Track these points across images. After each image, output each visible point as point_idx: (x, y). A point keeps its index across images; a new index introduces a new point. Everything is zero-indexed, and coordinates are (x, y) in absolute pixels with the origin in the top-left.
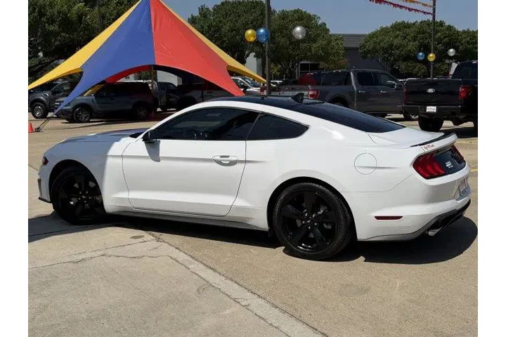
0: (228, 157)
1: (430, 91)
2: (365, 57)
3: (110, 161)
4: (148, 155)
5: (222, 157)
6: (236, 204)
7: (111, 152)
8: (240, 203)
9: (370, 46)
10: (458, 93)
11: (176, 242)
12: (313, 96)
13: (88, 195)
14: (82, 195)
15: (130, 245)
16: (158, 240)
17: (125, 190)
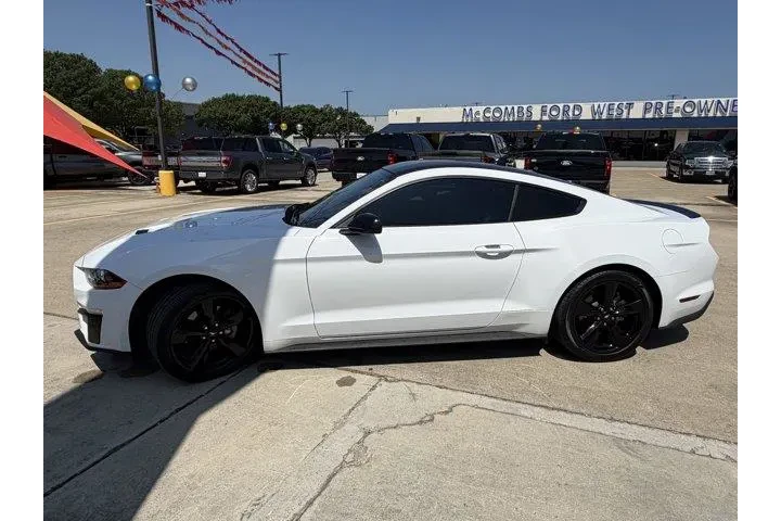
0: (498, 246)
1: (360, 158)
2: (201, 125)
3: (278, 270)
5: (487, 247)
6: (505, 309)
7: (280, 255)
8: (511, 306)
9: (205, 114)
11: (419, 376)
12: (225, 162)
13: (219, 329)
14: (209, 330)
15: (364, 398)
16: (386, 380)
17: (308, 313)
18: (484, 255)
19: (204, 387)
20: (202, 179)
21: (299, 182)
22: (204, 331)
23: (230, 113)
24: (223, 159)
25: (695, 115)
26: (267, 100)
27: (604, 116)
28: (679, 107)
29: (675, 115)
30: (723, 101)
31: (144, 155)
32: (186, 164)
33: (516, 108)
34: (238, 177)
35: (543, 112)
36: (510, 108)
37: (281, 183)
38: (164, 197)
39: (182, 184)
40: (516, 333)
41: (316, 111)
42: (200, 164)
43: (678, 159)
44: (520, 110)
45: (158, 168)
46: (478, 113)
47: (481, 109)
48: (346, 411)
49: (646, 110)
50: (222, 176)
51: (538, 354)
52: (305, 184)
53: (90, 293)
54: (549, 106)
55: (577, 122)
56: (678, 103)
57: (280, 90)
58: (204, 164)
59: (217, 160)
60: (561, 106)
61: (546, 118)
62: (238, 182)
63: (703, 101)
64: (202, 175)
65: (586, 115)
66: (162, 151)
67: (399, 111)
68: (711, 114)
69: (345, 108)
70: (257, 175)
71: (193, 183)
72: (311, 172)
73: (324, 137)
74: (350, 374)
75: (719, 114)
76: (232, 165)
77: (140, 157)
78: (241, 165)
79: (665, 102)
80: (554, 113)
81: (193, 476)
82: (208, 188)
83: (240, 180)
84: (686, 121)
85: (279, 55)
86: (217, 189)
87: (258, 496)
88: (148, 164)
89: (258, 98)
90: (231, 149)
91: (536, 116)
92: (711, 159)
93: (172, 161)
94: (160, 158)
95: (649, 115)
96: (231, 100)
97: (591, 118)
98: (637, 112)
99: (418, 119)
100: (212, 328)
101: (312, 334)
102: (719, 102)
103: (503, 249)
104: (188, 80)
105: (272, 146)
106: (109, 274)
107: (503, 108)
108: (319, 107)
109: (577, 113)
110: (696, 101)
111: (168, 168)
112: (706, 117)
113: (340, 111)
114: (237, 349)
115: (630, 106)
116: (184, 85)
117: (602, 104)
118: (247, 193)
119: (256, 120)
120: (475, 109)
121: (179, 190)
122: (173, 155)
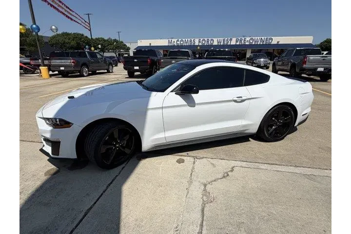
0: (241, 97)
1: (135, 60)
3: (150, 114)
4: (185, 103)
5: (237, 97)
9: (54, 42)
10: (147, 61)
11: (210, 155)
12: (73, 62)
13: (120, 143)
14: (116, 144)
15: (193, 168)
16: (197, 158)
17: (162, 131)
18: (235, 101)
19: (116, 171)
20: (62, 70)
21: (106, 71)
22: (114, 145)
23: (67, 41)
24: (72, 61)
25: (254, 43)
26: (83, 35)
27: (222, 44)
28: (248, 40)
29: (247, 43)
30: (263, 38)
31: (31, 60)
32: (54, 63)
33: (189, 40)
34: (80, 69)
35: (199, 42)
36: (187, 40)
37: (97, 71)
38: (44, 79)
39: (51, 73)
40: (245, 133)
41: (105, 40)
42: (60, 64)
43: (251, 60)
44: (191, 41)
45: (39, 66)
46: (174, 42)
47: (175, 40)
48: (189, 176)
49: (237, 41)
50: (72, 69)
51: (249, 141)
52: (108, 72)
53: (51, 131)
54: (202, 39)
55: (212, 46)
56: (248, 39)
57: (90, 30)
58: (62, 64)
59: (69, 62)
60: (206, 39)
61: (200, 44)
62: (79, 71)
63: (256, 38)
64: (62, 68)
65: (215, 43)
66: (41, 58)
67: (142, 41)
68: (259, 43)
69: (118, 39)
70: (88, 68)
71: (57, 72)
72: (111, 67)
73: (109, 52)
74: (181, 157)
75: (261, 43)
76: (76, 64)
77: (29, 61)
78: (81, 63)
79: (243, 38)
80: (203, 42)
81: (137, 220)
82: (65, 74)
83: (80, 71)
84: (250, 46)
85: (88, 14)
86: (69, 75)
87: (175, 225)
88: (33, 63)
89: (78, 34)
90: (75, 57)
91: (197, 44)
92: (262, 60)
93: (46, 62)
94: (40, 61)
95: (238, 43)
96: (65, 34)
97: (217, 44)
98: (233, 42)
99: (150, 44)
100: (117, 143)
101: (163, 141)
102: (261, 39)
103: (244, 98)
104: (53, 27)
105: (93, 55)
106: (61, 120)
107: (184, 40)
108: (106, 38)
109: (212, 42)
110: (254, 38)
111: (45, 65)
112: (257, 44)
113: (115, 40)
114: (127, 151)
115: (231, 39)
116: (52, 29)
117: (221, 39)
118: (84, 76)
119: (78, 44)
120: (173, 40)
121: (51, 76)
122: (46, 59)
